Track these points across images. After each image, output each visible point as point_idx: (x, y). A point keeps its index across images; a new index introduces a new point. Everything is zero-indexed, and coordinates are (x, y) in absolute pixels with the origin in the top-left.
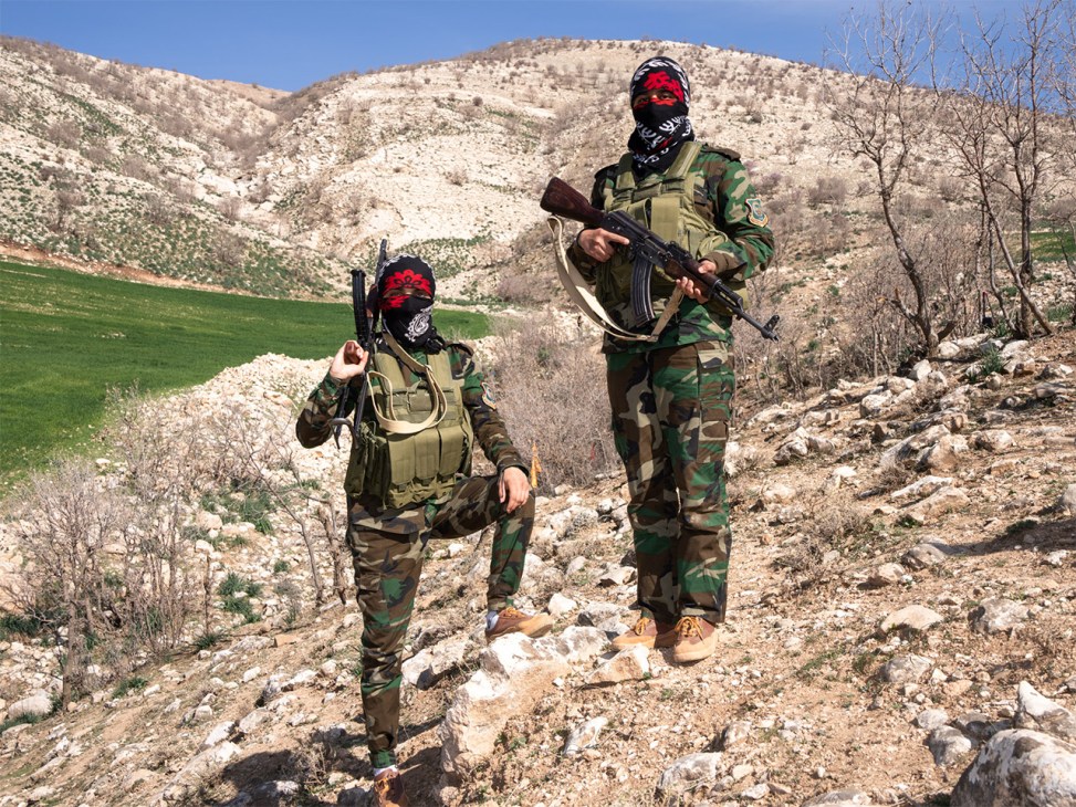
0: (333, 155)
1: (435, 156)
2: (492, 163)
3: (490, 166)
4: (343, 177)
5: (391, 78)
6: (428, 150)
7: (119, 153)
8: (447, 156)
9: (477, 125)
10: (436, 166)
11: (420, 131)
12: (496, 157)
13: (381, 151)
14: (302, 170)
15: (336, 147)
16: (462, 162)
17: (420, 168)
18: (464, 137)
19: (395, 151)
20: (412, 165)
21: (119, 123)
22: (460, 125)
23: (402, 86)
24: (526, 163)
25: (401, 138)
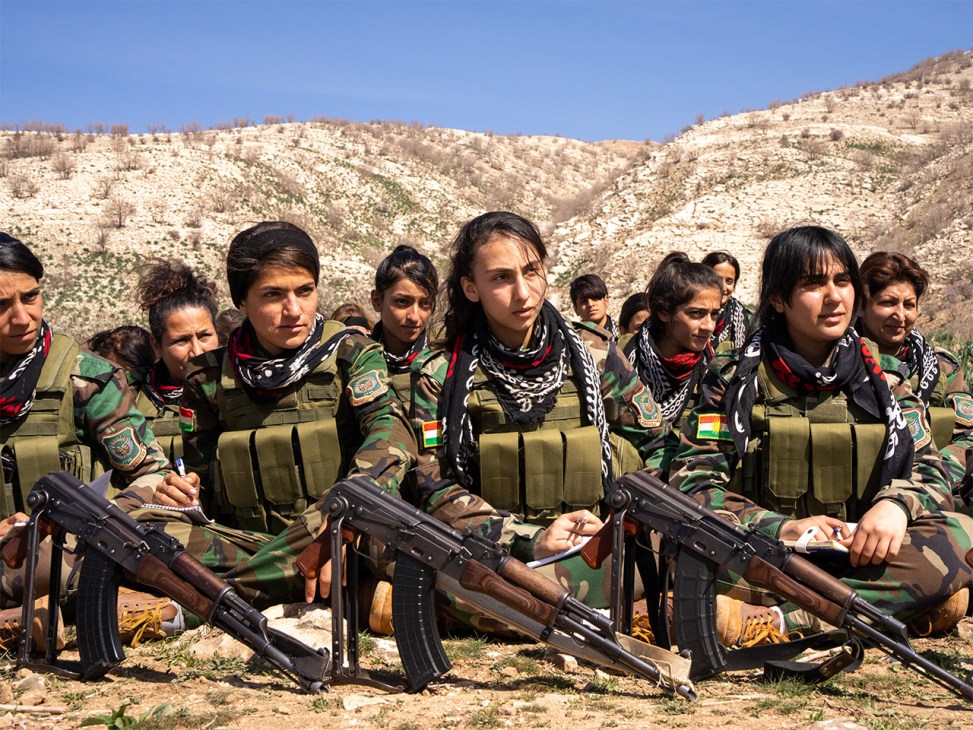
0: (637, 214)
1: (754, 206)
2: (824, 208)
3: (821, 213)
4: (637, 240)
5: (741, 119)
6: (747, 199)
7: (402, 233)
8: (767, 204)
9: (823, 164)
10: (752, 218)
11: (746, 177)
12: (831, 199)
13: (690, 206)
14: (598, 234)
15: (642, 206)
16: (788, 210)
17: (730, 222)
18: (798, 181)
19: (706, 204)
20: (723, 219)
21: (418, 200)
22: (801, 166)
23: (751, 126)
24: (868, 204)
25: (720, 188)
